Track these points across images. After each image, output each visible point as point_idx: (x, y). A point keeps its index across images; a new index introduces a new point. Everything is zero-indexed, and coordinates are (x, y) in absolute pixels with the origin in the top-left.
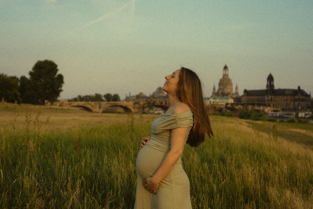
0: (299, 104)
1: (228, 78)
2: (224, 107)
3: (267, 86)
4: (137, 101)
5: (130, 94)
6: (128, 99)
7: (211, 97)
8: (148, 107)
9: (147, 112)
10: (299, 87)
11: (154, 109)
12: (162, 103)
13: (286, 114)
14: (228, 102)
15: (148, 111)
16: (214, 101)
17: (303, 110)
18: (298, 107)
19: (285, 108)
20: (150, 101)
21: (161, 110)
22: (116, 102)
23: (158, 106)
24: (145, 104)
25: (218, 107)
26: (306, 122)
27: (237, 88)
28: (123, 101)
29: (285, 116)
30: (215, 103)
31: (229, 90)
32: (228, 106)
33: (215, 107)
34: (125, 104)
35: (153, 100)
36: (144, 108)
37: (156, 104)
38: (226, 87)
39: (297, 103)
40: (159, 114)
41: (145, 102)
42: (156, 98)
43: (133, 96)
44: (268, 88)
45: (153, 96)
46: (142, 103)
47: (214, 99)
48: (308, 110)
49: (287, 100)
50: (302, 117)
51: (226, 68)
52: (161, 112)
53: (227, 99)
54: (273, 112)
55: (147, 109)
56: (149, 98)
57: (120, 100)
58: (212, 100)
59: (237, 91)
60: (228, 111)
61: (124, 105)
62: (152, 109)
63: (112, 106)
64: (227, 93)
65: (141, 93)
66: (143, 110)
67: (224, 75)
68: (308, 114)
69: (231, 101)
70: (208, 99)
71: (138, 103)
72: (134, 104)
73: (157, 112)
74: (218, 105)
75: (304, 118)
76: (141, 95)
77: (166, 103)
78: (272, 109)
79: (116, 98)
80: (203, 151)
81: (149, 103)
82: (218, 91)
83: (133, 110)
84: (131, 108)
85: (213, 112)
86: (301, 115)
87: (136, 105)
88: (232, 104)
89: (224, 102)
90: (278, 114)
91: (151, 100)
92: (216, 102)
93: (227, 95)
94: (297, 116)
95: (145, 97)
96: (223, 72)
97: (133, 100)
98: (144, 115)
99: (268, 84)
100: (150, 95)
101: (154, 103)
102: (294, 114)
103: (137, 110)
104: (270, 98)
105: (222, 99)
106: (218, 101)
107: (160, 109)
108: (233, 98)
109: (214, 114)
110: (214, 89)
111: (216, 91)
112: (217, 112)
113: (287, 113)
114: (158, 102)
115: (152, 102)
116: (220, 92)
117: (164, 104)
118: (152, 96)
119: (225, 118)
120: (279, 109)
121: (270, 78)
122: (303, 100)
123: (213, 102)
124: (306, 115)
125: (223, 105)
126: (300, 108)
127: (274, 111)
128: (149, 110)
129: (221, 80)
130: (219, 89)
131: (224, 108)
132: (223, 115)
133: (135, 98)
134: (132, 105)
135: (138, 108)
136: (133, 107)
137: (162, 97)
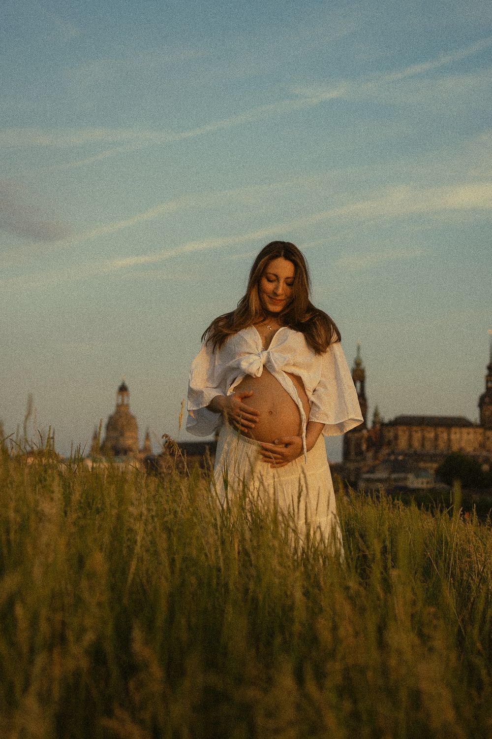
1: (128, 413)
7: (89, 456)
16: (95, 465)
27: (147, 437)
31: (130, 442)
38: (122, 434)
47: (95, 461)
51: (123, 389)
53: (125, 460)
59: (148, 443)
64: (126, 447)
67: (118, 406)
93: (126, 451)
96: (117, 400)
108: (140, 460)
110: (96, 437)
116: (109, 445)
129: (111, 418)
130: (108, 438)
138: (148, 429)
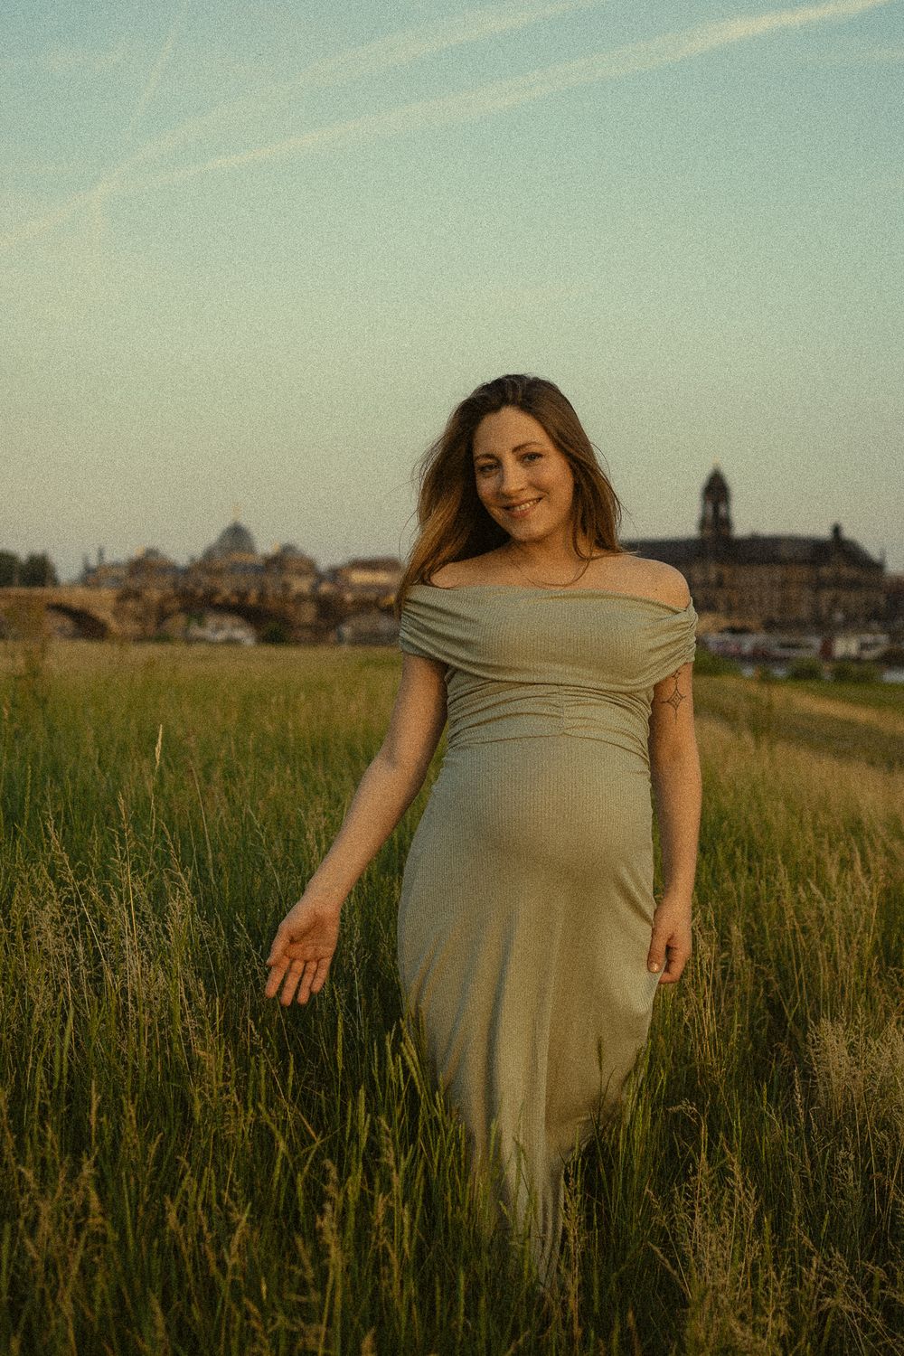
0: (835, 601)
3: (703, 524)
4: (134, 583)
5: (101, 554)
6: (91, 577)
8: (186, 609)
9: (177, 634)
10: (837, 530)
11: (212, 621)
12: (247, 595)
13: (783, 646)
15: (184, 631)
17: (851, 624)
18: (831, 611)
19: (776, 616)
20: (191, 586)
21: (240, 627)
22: (38, 591)
23: (227, 609)
24: (166, 599)
26: (864, 679)
28: (72, 585)
29: (778, 652)
34: (78, 597)
35: (206, 580)
36: (163, 615)
37: (218, 600)
39: (827, 595)
40: (231, 642)
41: (170, 592)
42: (219, 572)
43: (116, 565)
44: (708, 532)
45: (206, 564)
46: (154, 595)
48: (875, 625)
49: (785, 584)
50: (847, 659)
52: (239, 634)
54: (727, 637)
55: (179, 621)
56: (186, 572)
57: (55, 582)
61: (76, 604)
62: (201, 624)
65: (151, 552)
66: (159, 624)
68: (876, 644)
71: (137, 595)
72: (121, 598)
73: (220, 636)
75: (858, 660)
76: (151, 558)
77: (262, 596)
78: (725, 623)
79: (39, 571)
81: (187, 595)
83: (113, 625)
84: (105, 615)
86: (845, 646)
87: (131, 605)
90: (748, 644)
91: (198, 584)
94: (826, 651)
95: (167, 568)
97: (117, 579)
99: (705, 513)
100: (192, 560)
101: (211, 593)
102: (816, 642)
103: (132, 627)
104: (713, 576)
107: (237, 620)
113: (785, 638)
114: (226, 592)
115: (200, 592)
117: (252, 600)
118: (200, 564)
120: (753, 623)
121: (716, 490)
122: (854, 585)
124: (864, 646)
126: (839, 616)
127: (734, 631)
128: (189, 624)
133: (123, 573)
134: (111, 603)
135: (138, 619)
136: (115, 613)
137: (246, 568)
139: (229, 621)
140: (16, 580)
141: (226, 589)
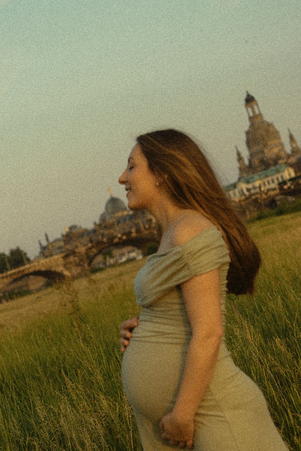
1: (263, 122)
2: (278, 191)
4: (69, 247)
5: (47, 238)
6: (45, 251)
7: (239, 180)
8: (100, 252)
9: (101, 266)
11: (116, 252)
12: (130, 233)
14: (282, 177)
15: (105, 263)
16: (250, 186)
20: (100, 237)
21: (133, 251)
22: (22, 268)
23: (122, 244)
24: (89, 249)
25: (264, 196)
27: (292, 138)
28: (37, 258)
30: (253, 191)
31: (276, 150)
32: (286, 187)
33: (256, 201)
34: (43, 264)
35: (106, 232)
36: (91, 260)
37: (116, 240)
38: (265, 146)
40: (129, 261)
41: (90, 245)
42: (112, 226)
43: (57, 241)
45: (103, 224)
46: (82, 249)
47: (248, 182)
51: (250, 100)
52: (133, 255)
53: (278, 171)
55: (100, 258)
56: (94, 231)
57: (28, 260)
58: (243, 186)
59: (294, 146)
60: (291, 199)
61: (43, 268)
62: (111, 256)
63: (15, 280)
64: (273, 156)
65: (72, 228)
66: (90, 264)
67: (251, 118)
69: (290, 174)
70: (234, 186)
71: (73, 253)
72: (66, 257)
73: (124, 259)
74: (261, 192)
76: (74, 231)
77: (138, 231)
79: (18, 257)
80: (261, 311)
81: (99, 243)
82: (250, 161)
83: (66, 273)
84: (60, 269)
85: (255, 214)
87: (71, 259)
88: (292, 180)
89: (273, 182)
91: (103, 235)
92: (254, 188)
93: (276, 162)
95: (85, 233)
96: (248, 113)
97: (59, 248)
98: (98, 276)
100: (95, 224)
101: (111, 238)
103: (76, 271)
105: (267, 176)
106: (257, 184)
107: (130, 248)
108: (291, 166)
109: (260, 218)
110: (240, 158)
111: (246, 162)
112: (266, 211)
114: (119, 235)
115: (105, 240)
116: (256, 162)
117: (134, 234)
118: (100, 225)
119: (287, 218)
123: (248, 190)
125: (274, 189)
128: (105, 259)
129: (248, 133)
130: (252, 155)
131: (277, 195)
132: (281, 213)
133: (62, 244)
134: (61, 261)
135: (78, 265)
136: (65, 266)
137: (124, 219)
138: (289, 130)
139: (125, 250)
140: (8, 266)
141: (118, 234)
